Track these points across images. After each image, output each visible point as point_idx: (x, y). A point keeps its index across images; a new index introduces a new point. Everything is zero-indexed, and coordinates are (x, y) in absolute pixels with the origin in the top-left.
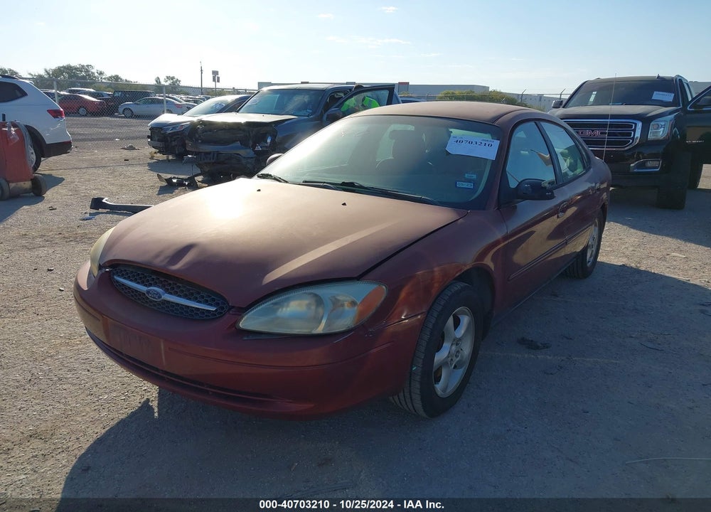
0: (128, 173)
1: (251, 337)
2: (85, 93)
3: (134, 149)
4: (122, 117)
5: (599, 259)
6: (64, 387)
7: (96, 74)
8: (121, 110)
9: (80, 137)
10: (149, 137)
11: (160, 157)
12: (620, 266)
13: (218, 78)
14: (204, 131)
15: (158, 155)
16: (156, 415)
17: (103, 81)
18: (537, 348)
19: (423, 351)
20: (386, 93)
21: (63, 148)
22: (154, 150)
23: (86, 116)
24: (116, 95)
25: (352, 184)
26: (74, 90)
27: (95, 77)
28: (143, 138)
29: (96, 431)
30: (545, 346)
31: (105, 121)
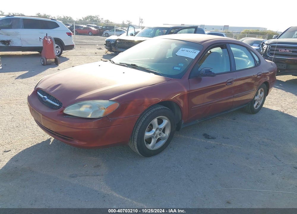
0: (93, 59)
1: (67, 116)
2: (93, 27)
3: (101, 49)
4: (104, 36)
5: (264, 106)
6: (27, 130)
7: (101, 19)
8: (104, 33)
9: (84, 44)
10: (105, 44)
11: (109, 53)
12: (275, 111)
13: (143, 22)
14: (119, 43)
15: (109, 52)
16: (51, 143)
17: (103, 22)
18: (209, 138)
19: (138, 130)
20: (194, 30)
21: (71, 47)
22: (107, 50)
23: (91, 35)
24: (104, 27)
25: (135, 65)
26: (89, 25)
27: (100, 20)
28: (103, 45)
29: (28, 145)
30: (213, 138)
31: (97, 38)
